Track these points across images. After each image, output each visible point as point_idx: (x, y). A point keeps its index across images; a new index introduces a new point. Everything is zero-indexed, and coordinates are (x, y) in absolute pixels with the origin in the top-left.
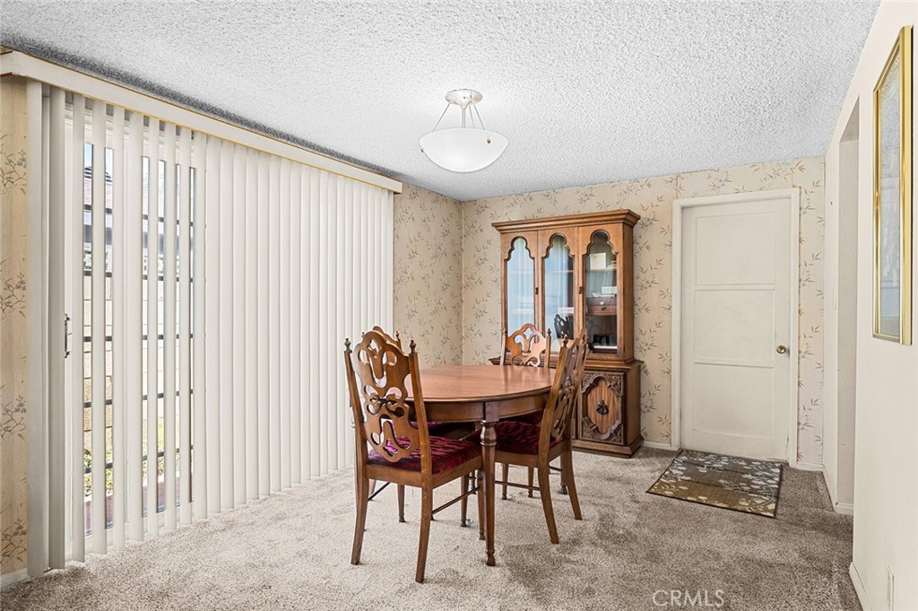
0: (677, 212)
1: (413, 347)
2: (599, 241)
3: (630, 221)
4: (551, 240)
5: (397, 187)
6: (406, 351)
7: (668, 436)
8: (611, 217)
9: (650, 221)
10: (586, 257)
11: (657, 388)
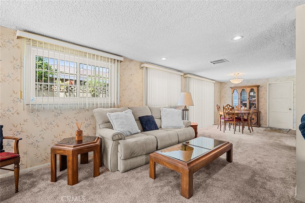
0: (268, 85)
1: (234, 106)
2: (252, 90)
3: (258, 87)
4: (242, 90)
5: (215, 82)
6: (233, 107)
7: (266, 124)
8: (255, 86)
9: (262, 86)
10: (249, 93)
11: (264, 116)
